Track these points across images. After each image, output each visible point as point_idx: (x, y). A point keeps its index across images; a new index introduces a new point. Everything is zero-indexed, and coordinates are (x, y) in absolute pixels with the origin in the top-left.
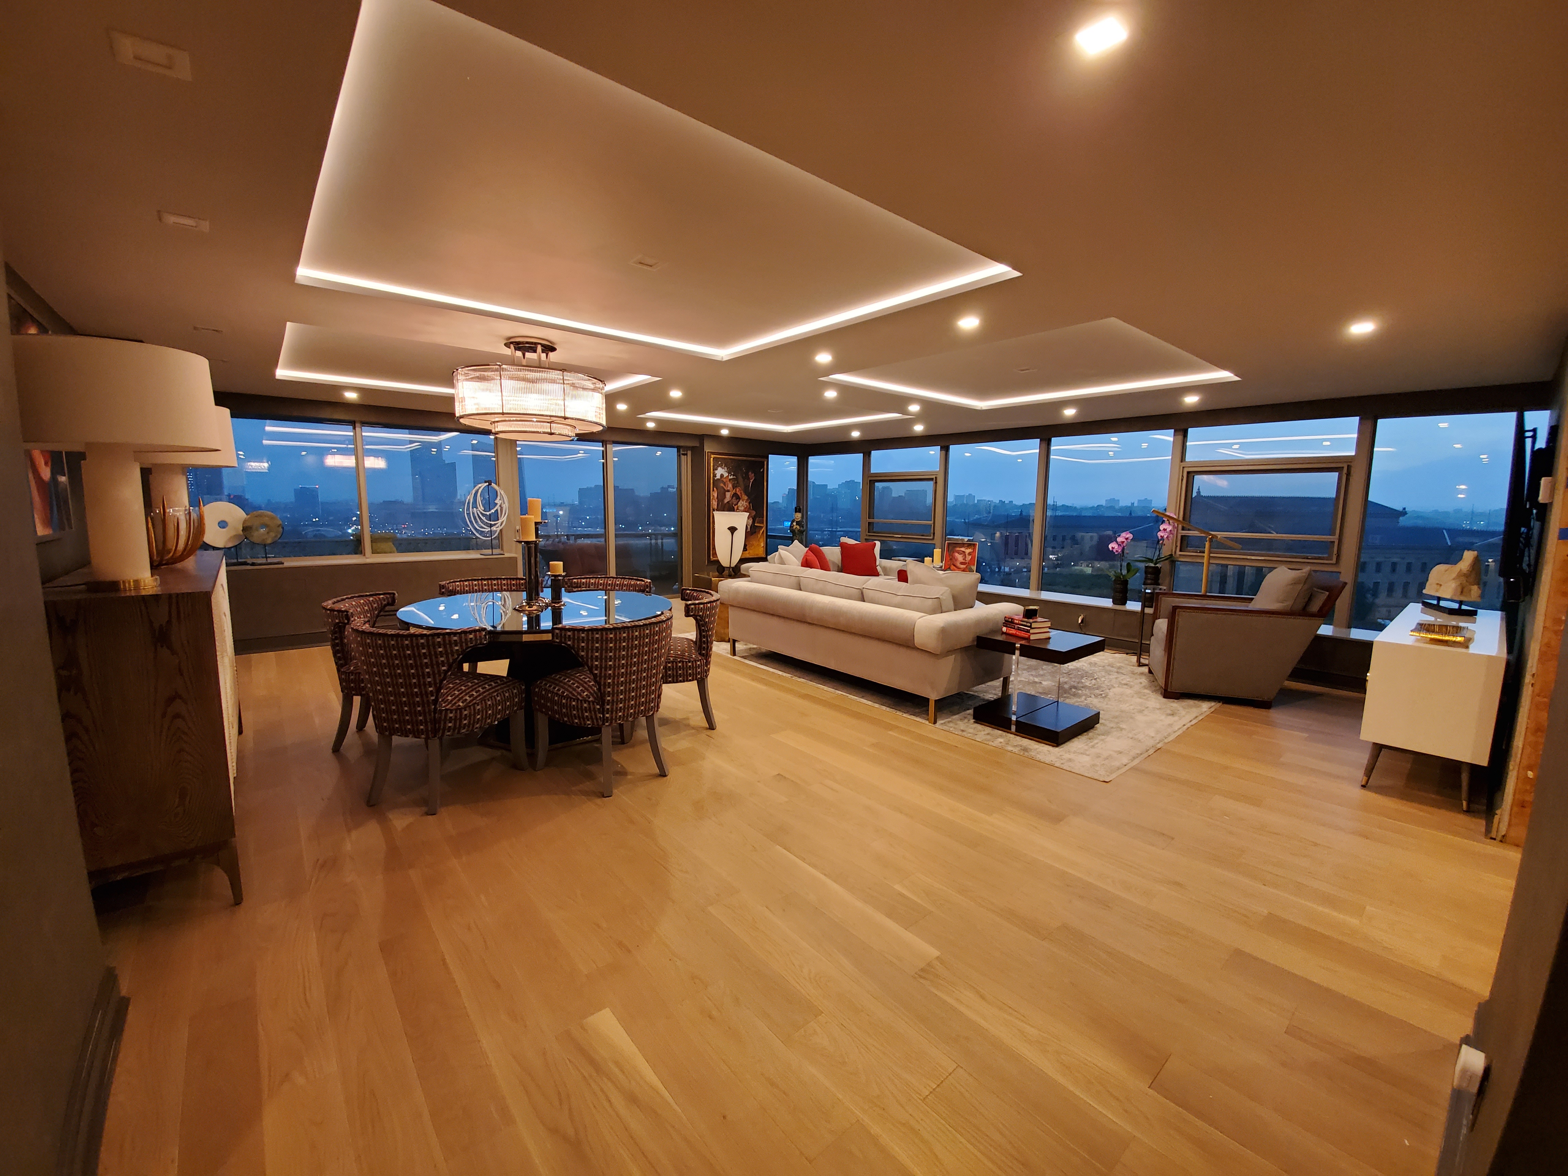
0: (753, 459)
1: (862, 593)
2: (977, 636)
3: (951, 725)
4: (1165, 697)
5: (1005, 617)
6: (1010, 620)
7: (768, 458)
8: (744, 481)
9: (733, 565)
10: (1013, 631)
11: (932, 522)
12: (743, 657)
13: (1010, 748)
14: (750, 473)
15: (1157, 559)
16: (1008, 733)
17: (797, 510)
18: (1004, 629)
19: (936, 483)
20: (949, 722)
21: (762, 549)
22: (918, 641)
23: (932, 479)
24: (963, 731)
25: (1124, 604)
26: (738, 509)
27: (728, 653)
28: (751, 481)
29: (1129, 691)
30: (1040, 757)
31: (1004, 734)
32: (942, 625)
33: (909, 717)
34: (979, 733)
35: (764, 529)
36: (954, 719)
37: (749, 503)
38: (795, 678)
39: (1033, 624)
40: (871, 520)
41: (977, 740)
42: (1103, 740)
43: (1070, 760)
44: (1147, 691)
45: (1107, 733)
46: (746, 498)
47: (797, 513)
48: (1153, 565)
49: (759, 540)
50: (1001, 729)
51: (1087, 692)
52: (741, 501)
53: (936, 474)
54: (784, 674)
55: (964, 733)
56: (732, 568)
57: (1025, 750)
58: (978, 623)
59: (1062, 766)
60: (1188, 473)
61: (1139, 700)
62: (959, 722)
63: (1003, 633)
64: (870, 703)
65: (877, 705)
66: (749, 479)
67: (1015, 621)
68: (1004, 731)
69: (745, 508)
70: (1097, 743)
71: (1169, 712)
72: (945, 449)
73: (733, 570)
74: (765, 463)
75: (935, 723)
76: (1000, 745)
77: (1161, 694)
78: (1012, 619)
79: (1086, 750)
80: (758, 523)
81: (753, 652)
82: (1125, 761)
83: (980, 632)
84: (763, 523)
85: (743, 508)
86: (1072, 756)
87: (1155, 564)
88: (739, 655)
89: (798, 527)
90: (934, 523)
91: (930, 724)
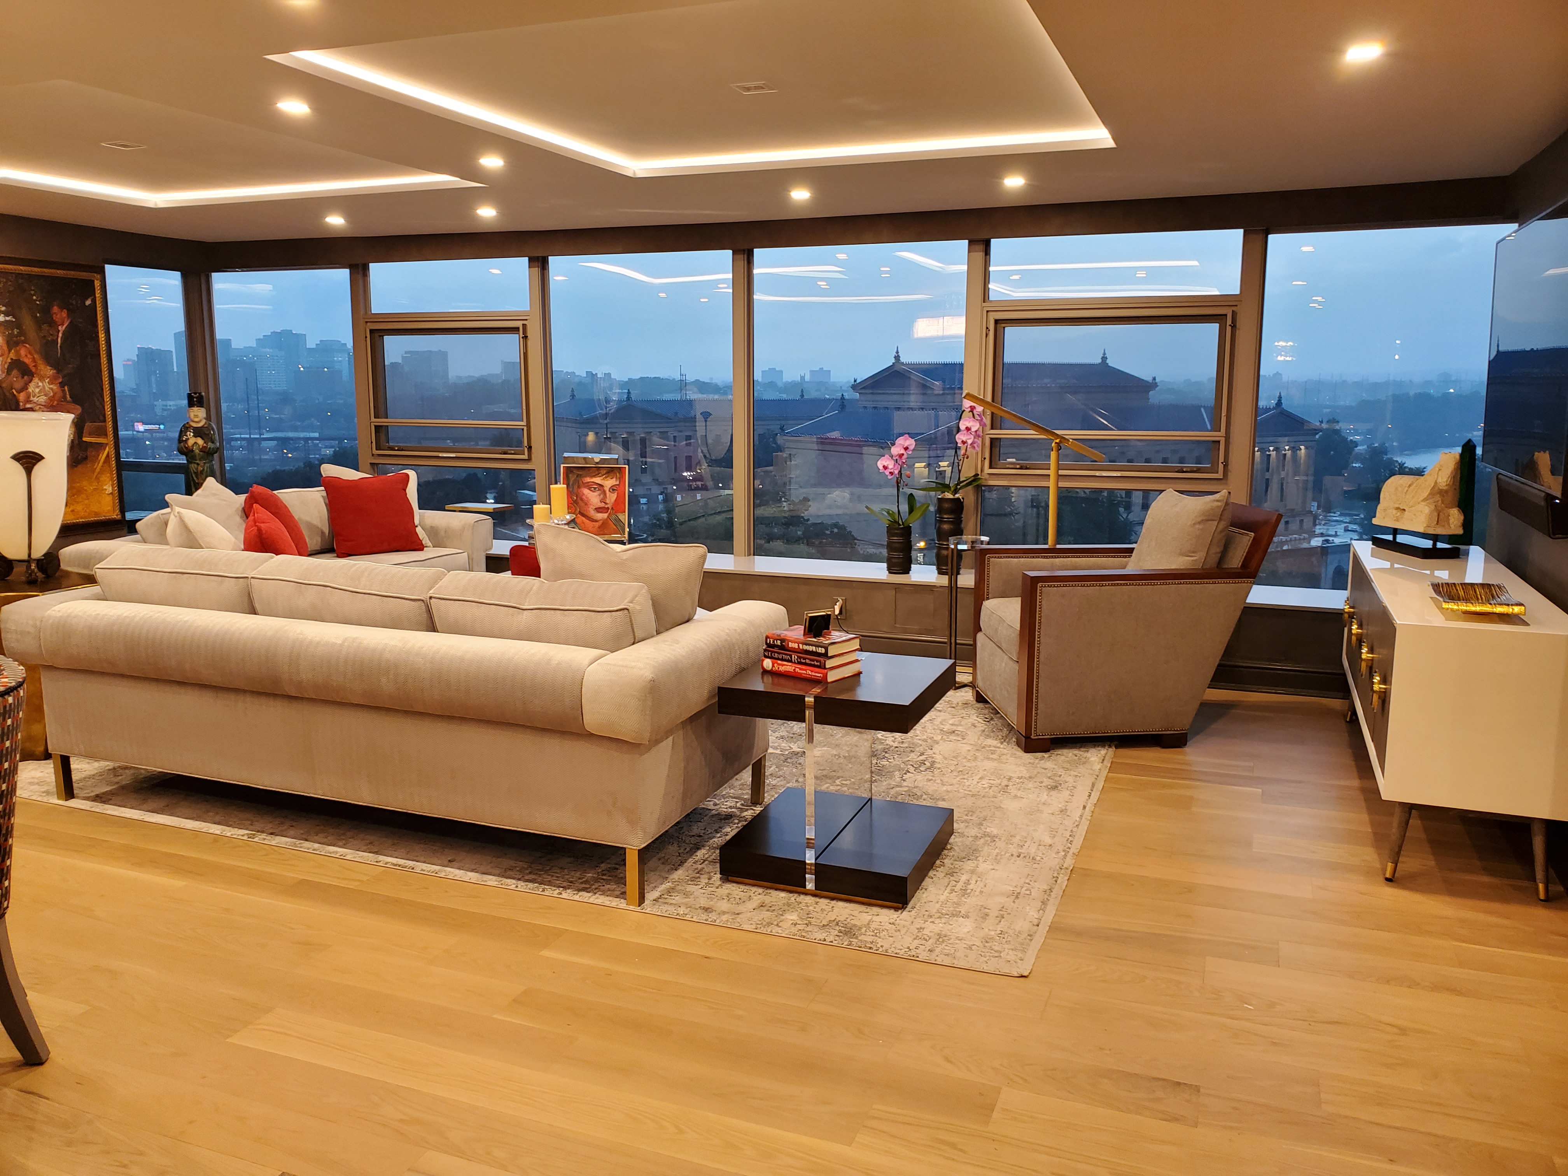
0: (60, 273)
1: (429, 611)
2: (719, 688)
3: (677, 899)
4: (1027, 751)
5: (767, 637)
6: (779, 643)
7: (102, 272)
8: (39, 329)
9: (39, 552)
10: (788, 667)
11: (524, 423)
12: (99, 798)
13: (820, 935)
14: (55, 309)
15: (958, 484)
16: (800, 893)
17: (195, 400)
18: (768, 664)
19: (525, 337)
20: (669, 891)
21: (110, 498)
22: (591, 720)
23: (515, 330)
24: (706, 910)
25: (906, 570)
26: (28, 401)
27: (48, 793)
28: (61, 329)
29: (964, 748)
30: (884, 943)
31: (793, 897)
32: (648, 674)
33: (576, 897)
34: (741, 908)
35: (109, 450)
36: (680, 881)
37: (62, 385)
38: (260, 838)
39: (829, 648)
40: (381, 421)
41: (745, 927)
42: (973, 872)
43: (941, 937)
44: (989, 742)
45: (972, 853)
46: (50, 371)
47: (195, 409)
48: (951, 496)
49: (97, 478)
50: (782, 886)
51: (897, 761)
52: (36, 380)
53: (523, 317)
54: (229, 832)
55: (713, 916)
56: (38, 561)
57: (849, 931)
58: (716, 655)
59: (933, 957)
60: (997, 322)
61: (989, 765)
62: (691, 888)
63: (765, 672)
64: (472, 876)
65: (492, 880)
66: (53, 324)
67: (791, 645)
68: (791, 892)
69: (51, 399)
70: (968, 883)
71: (1047, 782)
72: (540, 263)
73: (38, 566)
74: (97, 284)
75: (642, 899)
76: (794, 930)
77: (1018, 744)
78: (782, 640)
79: (958, 904)
80: (90, 435)
81: (126, 778)
82: (1033, 914)
83: (722, 676)
84: (106, 435)
85: (42, 399)
86: (939, 926)
87: (956, 491)
88: (83, 794)
89: (200, 441)
90: (528, 425)
91: (631, 907)
